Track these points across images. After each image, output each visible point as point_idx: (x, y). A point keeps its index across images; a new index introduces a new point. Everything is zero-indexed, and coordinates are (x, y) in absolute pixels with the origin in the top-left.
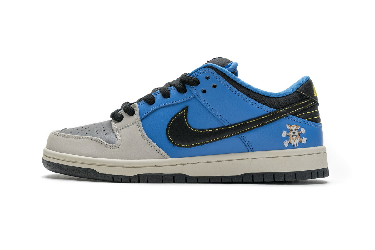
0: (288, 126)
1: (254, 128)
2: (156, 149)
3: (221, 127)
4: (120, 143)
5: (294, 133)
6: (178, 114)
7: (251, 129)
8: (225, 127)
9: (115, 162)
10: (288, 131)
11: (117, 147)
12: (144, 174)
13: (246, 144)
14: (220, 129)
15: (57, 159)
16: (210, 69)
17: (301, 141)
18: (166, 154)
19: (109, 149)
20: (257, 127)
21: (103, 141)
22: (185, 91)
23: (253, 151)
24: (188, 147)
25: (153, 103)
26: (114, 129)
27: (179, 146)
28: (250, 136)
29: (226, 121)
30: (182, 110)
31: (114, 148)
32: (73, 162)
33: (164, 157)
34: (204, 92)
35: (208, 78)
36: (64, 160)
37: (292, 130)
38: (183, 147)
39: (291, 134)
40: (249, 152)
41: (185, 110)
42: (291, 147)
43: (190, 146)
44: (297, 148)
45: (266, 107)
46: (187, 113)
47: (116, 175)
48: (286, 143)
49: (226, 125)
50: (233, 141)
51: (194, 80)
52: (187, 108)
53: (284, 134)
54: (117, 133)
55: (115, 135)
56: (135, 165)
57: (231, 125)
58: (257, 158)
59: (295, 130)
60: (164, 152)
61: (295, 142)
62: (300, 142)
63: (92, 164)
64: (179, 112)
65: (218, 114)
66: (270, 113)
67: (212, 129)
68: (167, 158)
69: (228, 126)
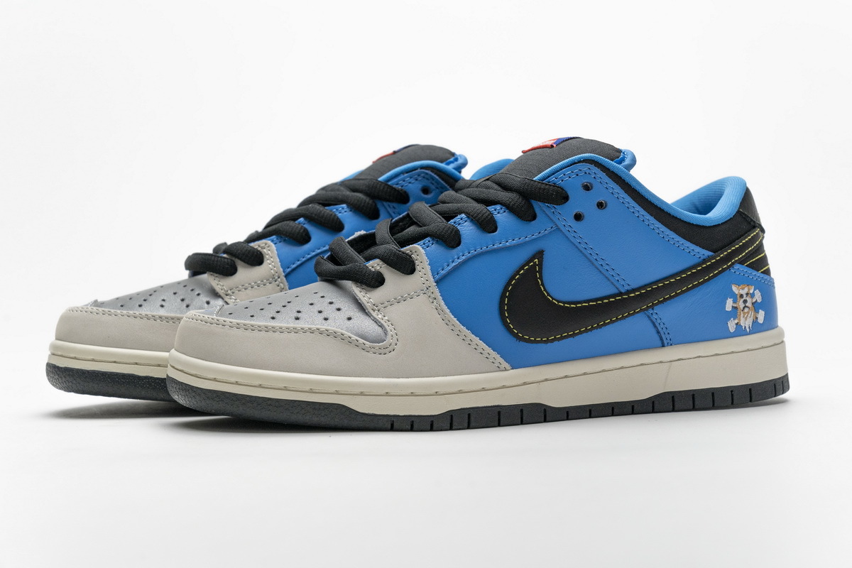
0: (735, 288)
1: (677, 295)
2: (482, 351)
3: (614, 296)
4: (395, 338)
5: (745, 301)
6: (522, 268)
7: (671, 297)
8: (621, 294)
9: (396, 385)
10: (735, 298)
11: (391, 348)
12: (461, 409)
13: (660, 329)
14: (611, 300)
15: (237, 383)
16: (592, 167)
17: (757, 318)
18: (502, 360)
19: (370, 355)
20: (683, 292)
21: (354, 337)
22: (534, 217)
23: (671, 345)
24: (548, 341)
25: (459, 244)
26: (368, 307)
27: (528, 341)
28: (668, 313)
29: (623, 283)
30: (531, 260)
31: (383, 351)
32: (286, 389)
33: (499, 369)
34: (578, 217)
35: (587, 188)
36: (260, 386)
37: (741, 296)
38: (538, 342)
39: (741, 305)
40: (663, 346)
41: (536, 260)
42: (740, 332)
43: (552, 341)
44: (750, 333)
45: (698, 249)
46: (540, 265)
47: (399, 416)
48: (732, 326)
49: (623, 291)
50: (636, 324)
51: (557, 192)
52: (540, 254)
53: (729, 304)
54: (380, 316)
55: (376, 321)
56: (441, 391)
57: (634, 291)
58: (679, 360)
59: (747, 294)
60: (498, 356)
61: (746, 323)
62: (755, 321)
63: (337, 393)
64: (524, 266)
65: (607, 267)
66: (704, 261)
67: (596, 300)
68: (506, 370)
69: (628, 292)
